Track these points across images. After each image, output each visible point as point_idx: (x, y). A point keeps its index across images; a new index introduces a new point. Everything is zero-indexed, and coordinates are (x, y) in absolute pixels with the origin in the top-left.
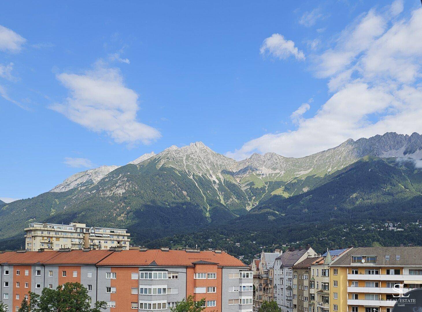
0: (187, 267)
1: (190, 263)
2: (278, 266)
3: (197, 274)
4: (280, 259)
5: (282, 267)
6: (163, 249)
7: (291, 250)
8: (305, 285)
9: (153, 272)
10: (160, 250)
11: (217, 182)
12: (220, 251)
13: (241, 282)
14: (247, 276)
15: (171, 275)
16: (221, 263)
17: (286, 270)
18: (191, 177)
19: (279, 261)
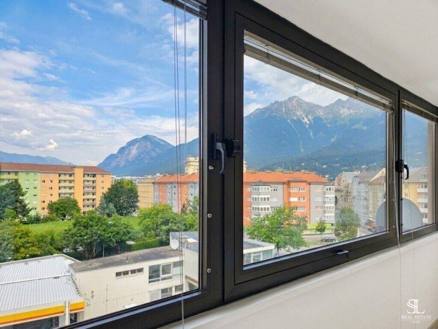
0: (284, 183)
1: (286, 180)
2: (356, 183)
3: (291, 188)
4: (358, 177)
5: (359, 183)
6: (266, 171)
7: (367, 170)
8: (379, 196)
9: (260, 187)
10: (265, 172)
11: (308, 122)
12: (308, 172)
13: (325, 194)
14: (330, 190)
15: (273, 189)
16: (309, 181)
17: (362, 185)
18: (289, 121)
19: (357, 178)
